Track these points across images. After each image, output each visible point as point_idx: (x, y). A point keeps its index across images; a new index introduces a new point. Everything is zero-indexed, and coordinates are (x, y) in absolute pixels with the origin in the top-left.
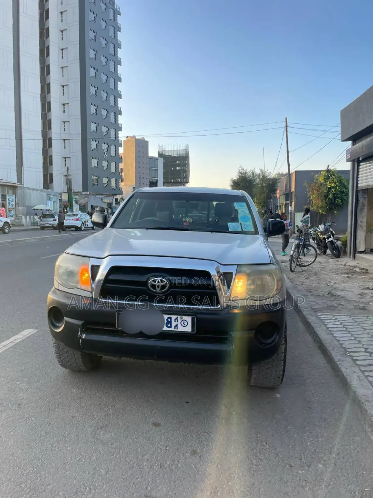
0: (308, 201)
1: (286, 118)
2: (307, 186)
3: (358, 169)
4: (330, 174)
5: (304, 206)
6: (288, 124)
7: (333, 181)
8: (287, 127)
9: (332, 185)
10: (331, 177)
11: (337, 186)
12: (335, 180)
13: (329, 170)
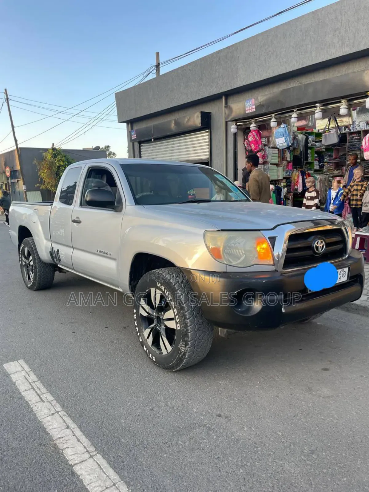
0: (39, 180)
1: (6, 90)
2: (37, 164)
3: (140, 149)
4: (57, 153)
5: (36, 184)
6: (9, 97)
7: (61, 159)
8: (7, 99)
9: (61, 164)
10: (58, 156)
11: (66, 164)
12: (63, 159)
13: (54, 148)
